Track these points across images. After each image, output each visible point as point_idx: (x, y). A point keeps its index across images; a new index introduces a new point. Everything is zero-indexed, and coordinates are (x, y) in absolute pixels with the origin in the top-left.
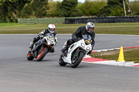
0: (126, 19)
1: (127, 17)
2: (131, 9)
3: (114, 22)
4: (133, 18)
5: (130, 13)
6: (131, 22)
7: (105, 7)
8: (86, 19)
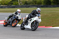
0: (19, 7)
1: (20, 6)
2: (22, 2)
3: (14, 8)
4: (23, 6)
5: (21, 4)
6: (22, 8)
7: (11, 2)
8: (3, 6)
